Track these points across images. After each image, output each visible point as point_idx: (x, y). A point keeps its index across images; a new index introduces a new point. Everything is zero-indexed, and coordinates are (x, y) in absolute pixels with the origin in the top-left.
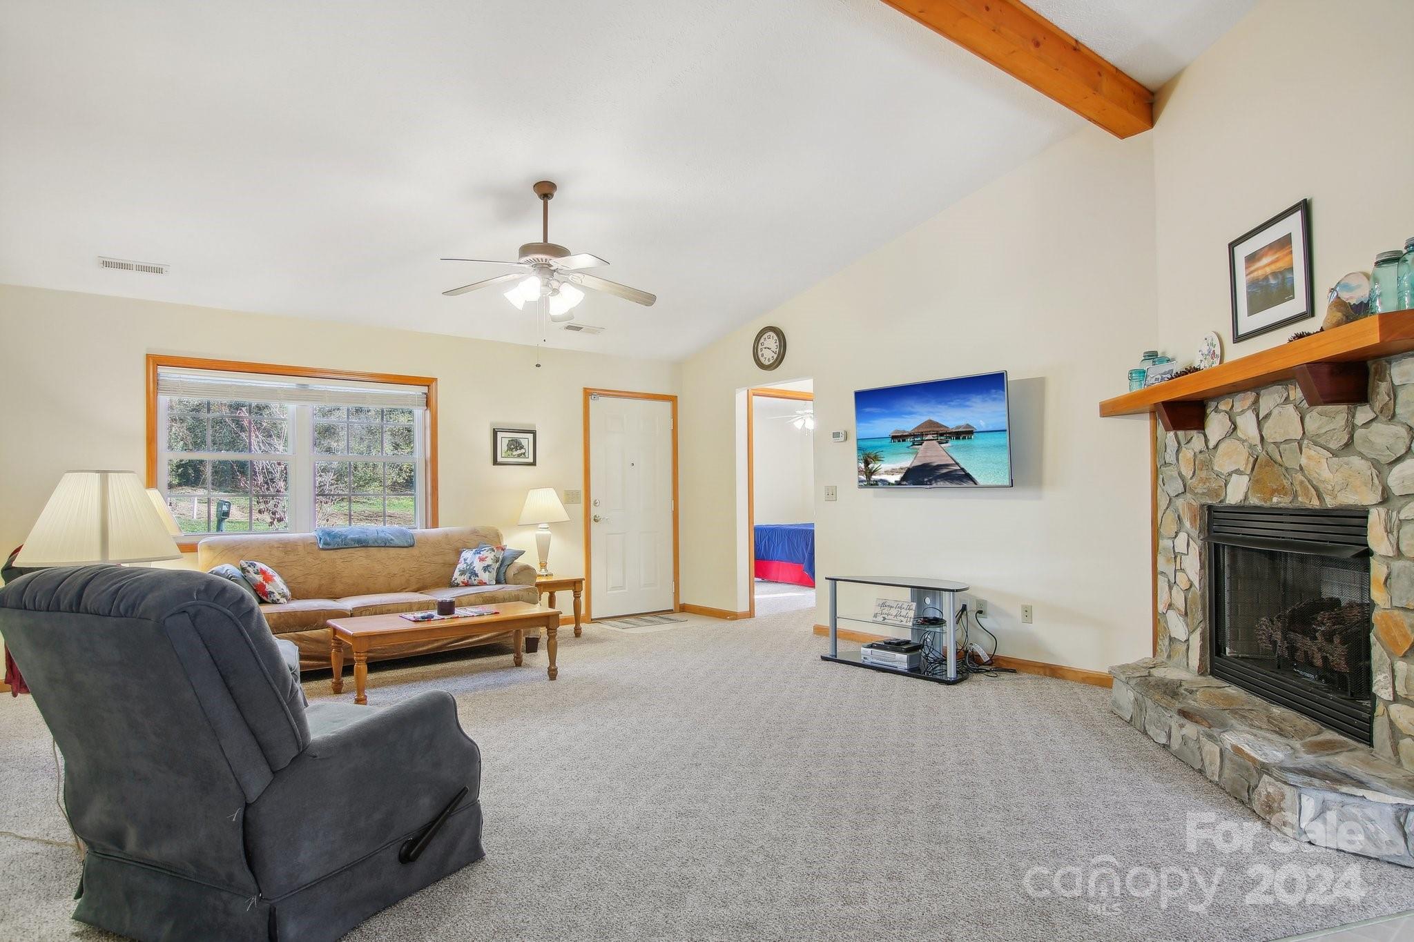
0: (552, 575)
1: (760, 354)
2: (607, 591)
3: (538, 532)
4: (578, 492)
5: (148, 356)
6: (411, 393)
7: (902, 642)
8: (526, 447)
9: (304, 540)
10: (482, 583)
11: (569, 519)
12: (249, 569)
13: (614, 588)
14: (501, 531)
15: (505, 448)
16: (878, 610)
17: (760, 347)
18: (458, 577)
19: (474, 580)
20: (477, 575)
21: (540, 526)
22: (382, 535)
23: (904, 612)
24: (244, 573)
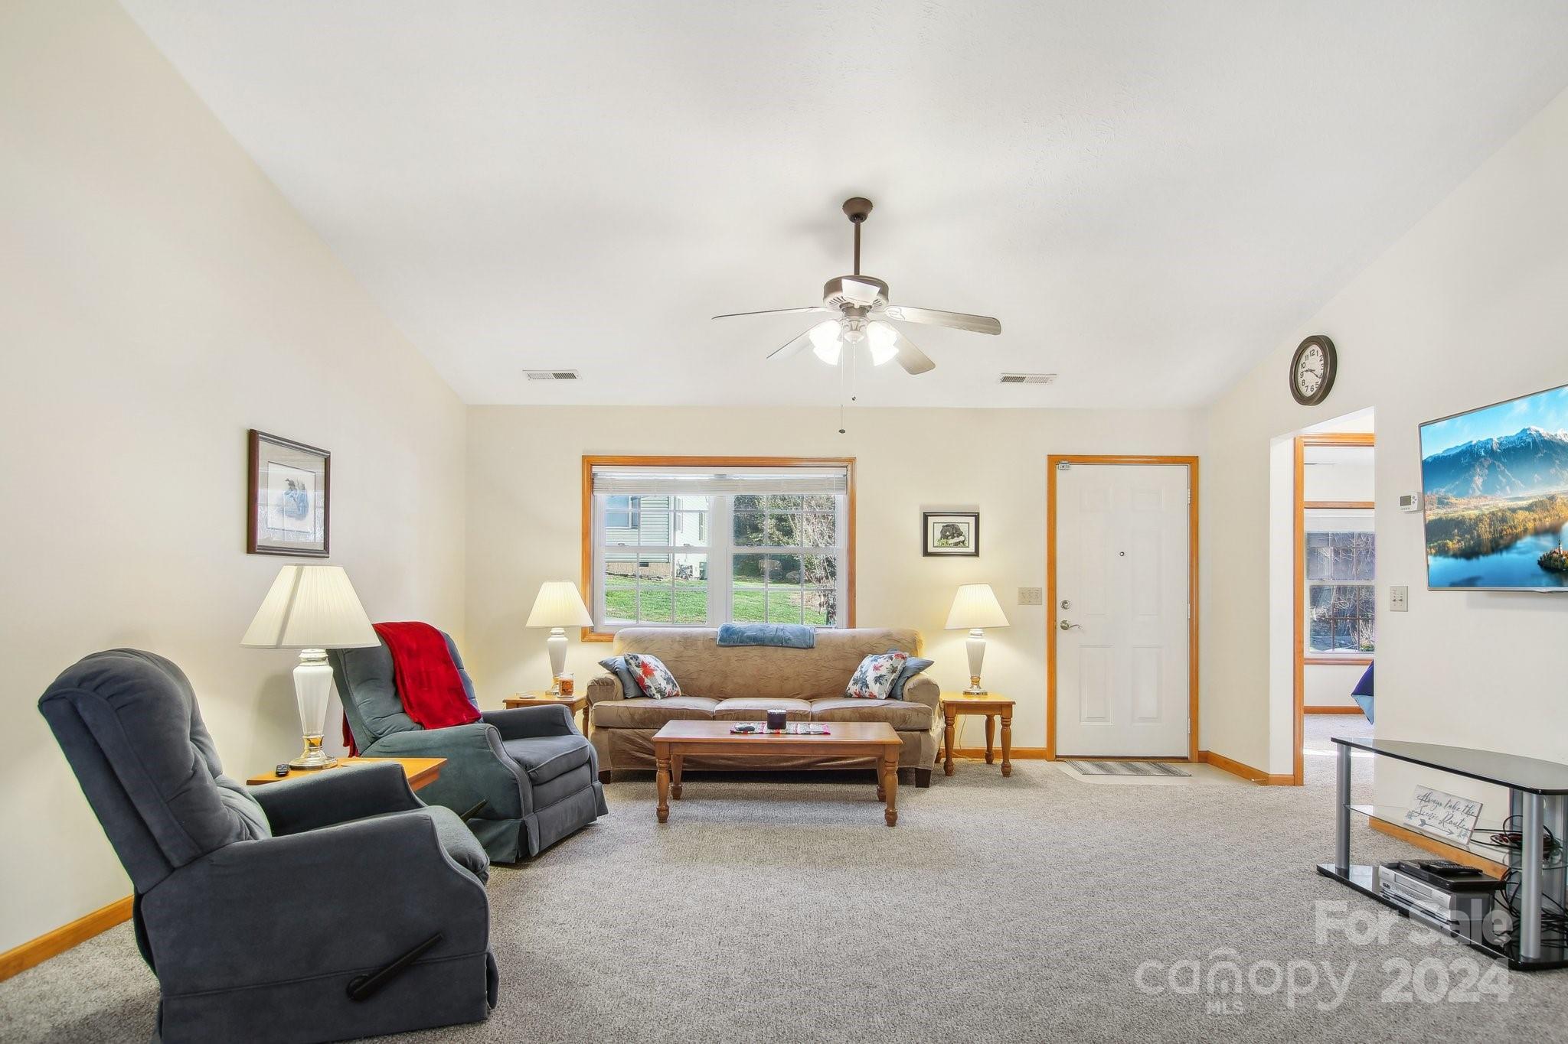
0: (986, 694)
1: (1300, 381)
2: (1080, 721)
3: (972, 640)
4: (1038, 591)
5: (584, 457)
6: (829, 476)
7: (1464, 870)
8: (965, 533)
9: (705, 635)
10: (872, 697)
11: (1008, 625)
12: (631, 661)
13: (1090, 719)
14: (922, 637)
15: (938, 535)
16: (1415, 806)
17: (1300, 370)
18: (852, 688)
19: (866, 692)
20: (867, 687)
21: (972, 631)
22: (780, 633)
23: (1458, 817)
24: (627, 664)
